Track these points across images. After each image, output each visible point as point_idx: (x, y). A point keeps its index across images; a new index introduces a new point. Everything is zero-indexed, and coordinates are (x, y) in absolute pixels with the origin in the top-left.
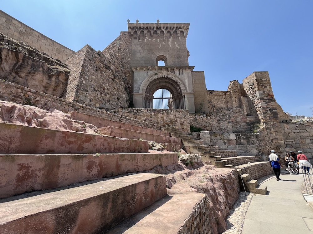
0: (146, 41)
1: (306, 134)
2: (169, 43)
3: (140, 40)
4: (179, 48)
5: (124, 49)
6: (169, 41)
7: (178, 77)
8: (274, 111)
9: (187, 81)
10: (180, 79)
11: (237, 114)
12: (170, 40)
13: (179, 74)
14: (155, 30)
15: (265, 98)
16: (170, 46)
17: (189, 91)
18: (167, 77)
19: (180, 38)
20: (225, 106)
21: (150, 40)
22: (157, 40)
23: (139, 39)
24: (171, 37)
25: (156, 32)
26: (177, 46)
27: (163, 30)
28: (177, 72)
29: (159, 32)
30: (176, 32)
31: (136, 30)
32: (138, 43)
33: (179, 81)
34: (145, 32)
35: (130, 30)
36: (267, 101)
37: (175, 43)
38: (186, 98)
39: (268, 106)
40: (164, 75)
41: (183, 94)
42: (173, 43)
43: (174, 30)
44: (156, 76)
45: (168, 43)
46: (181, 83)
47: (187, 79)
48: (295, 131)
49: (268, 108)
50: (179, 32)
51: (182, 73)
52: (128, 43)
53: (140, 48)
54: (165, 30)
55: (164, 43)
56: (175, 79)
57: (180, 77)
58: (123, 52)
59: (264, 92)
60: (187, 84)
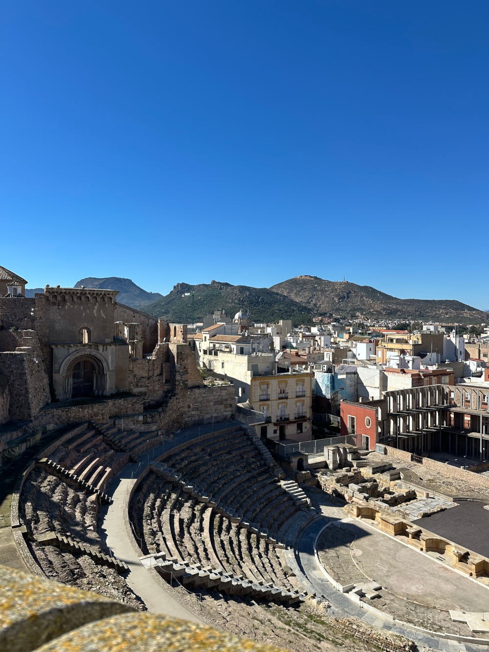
0: (67, 308)
1: (211, 398)
2: (95, 311)
3: (60, 307)
4: (105, 317)
5: (40, 318)
6: (94, 309)
7: (101, 355)
8: (186, 383)
10: (103, 357)
11: (156, 383)
12: (96, 307)
13: (103, 350)
14: (79, 295)
15: (181, 371)
16: (94, 315)
17: (111, 369)
19: (107, 305)
20: (147, 375)
21: (72, 306)
22: (80, 308)
23: (59, 305)
24: (97, 304)
25: (80, 298)
26: (103, 315)
27: (89, 295)
28: (101, 348)
29: (83, 298)
30: (103, 298)
31: (56, 294)
32: (58, 310)
33: (102, 359)
34: (67, 297)
35: (48, 294)
36: (182, 374)
37: (101, 311)
38: (107, 376)
39: (182, 379)
40: (87, 353)
41: (105, 372)
42: (98, 311)
43: (101, 296)
44: (78, 354)
45: (93, 311)
46: (104, 361)
47: (111, 356)
48: (203, 396)
49: (182, 380)
50: (106, 299)
51: (106, 350)
52: (44, 310)
53: (59, 318)
54: (91, 295)
55: (88, 311)
56: (98, 356)
57: (103, 354)
58: (39, 322)
59: (181, 365)
60: (110, 361)
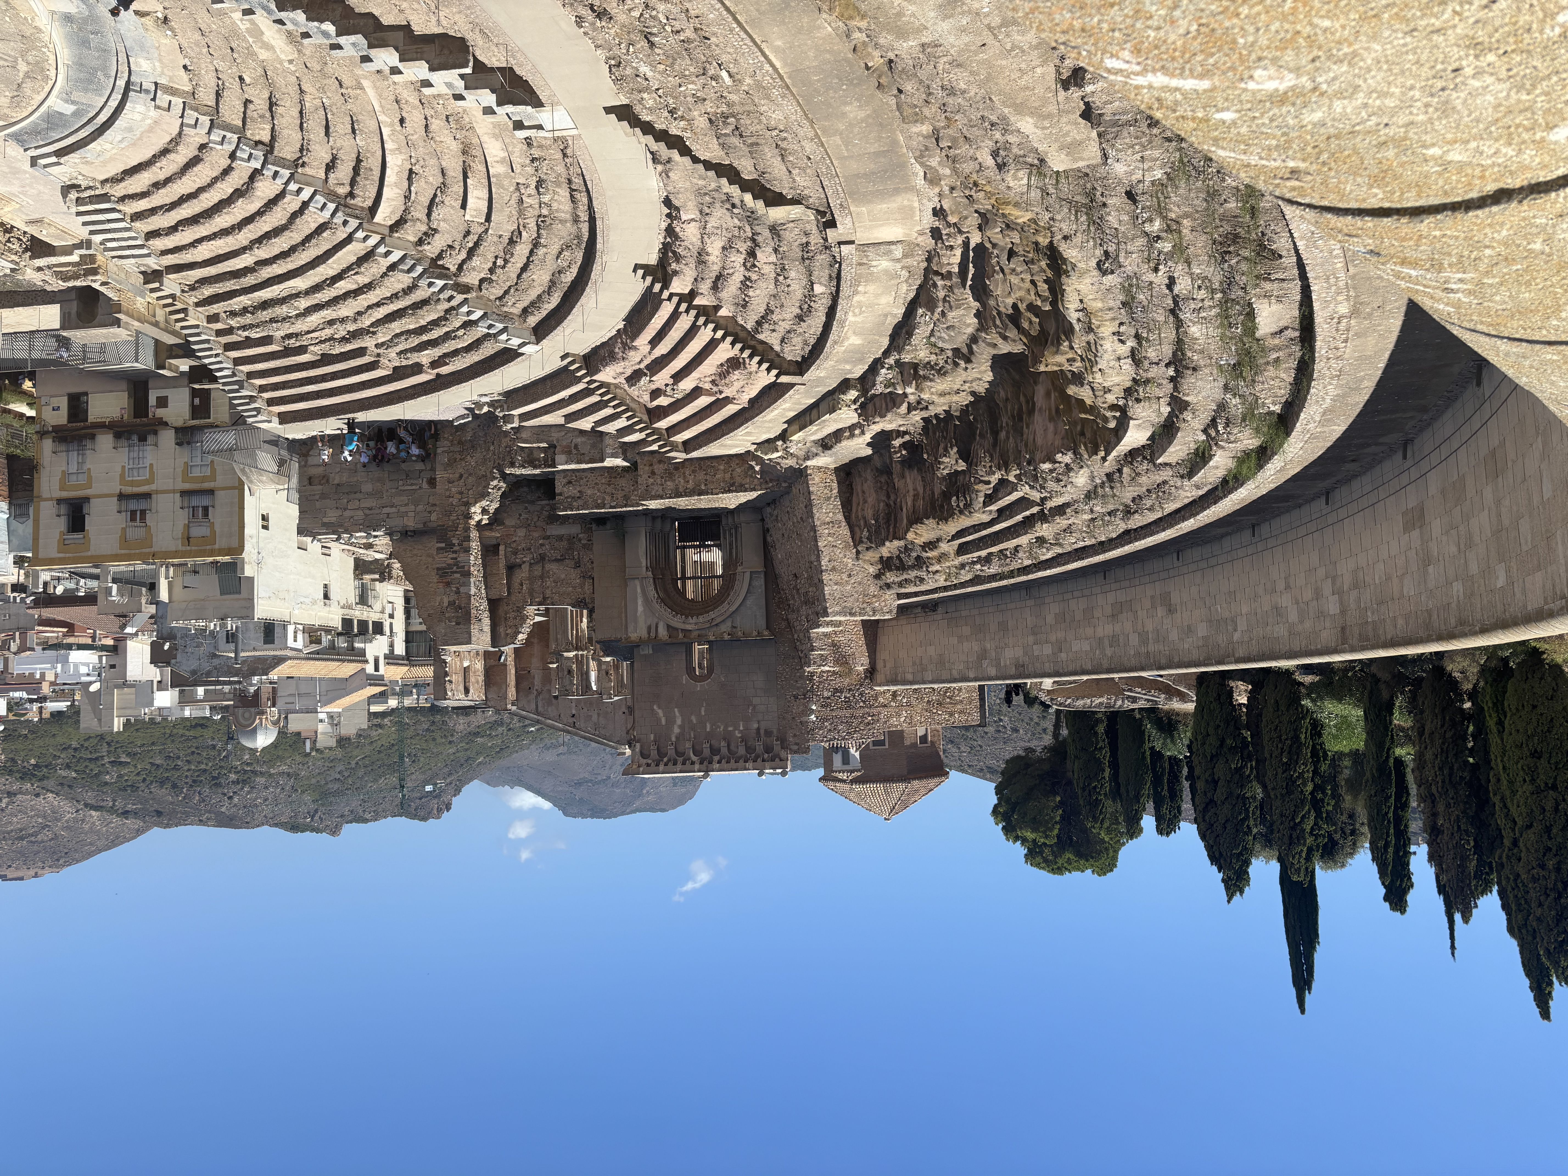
0: (741, 724)
1: (368, 503)
2: (679, 721)
3: (756, 726)
4: (655, 707)
6: (680, 727)
8: (443, 545)
9: (640, 608)
10: (656, 612)
12: (676, 730)
13: (657, 627)
14: (716, 758)
16: (679, 711)
17: (637, 582)
18: (687, 617)
19: (652, 736)
21: (730, 729)
22: (711, 727)
23: (758, 729)
24: (674, 739)
26: (660, 712)
27: (694, 758)
29: (707, 752)
30: (661, 754)
31: (766, 756)
32: (760, 717)
33: (657, 607)
34: (742, 751)
35: (783, 754)
37: (663, 722)
38: (644, 564)
41: (650, 573)
42: (671, 722)
43: (665, 759)
45: (683, 721)
46: (654, 602)
47: (639, 614)
49: (455, 552)
50: (654, 753)
51: (649, 628)
52: (788, 716)
53: (756, 701)
54: (689, 759)
55: (694, 719)
57: (656, 618)
59: (458, 592)
60: (640, 601)
